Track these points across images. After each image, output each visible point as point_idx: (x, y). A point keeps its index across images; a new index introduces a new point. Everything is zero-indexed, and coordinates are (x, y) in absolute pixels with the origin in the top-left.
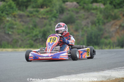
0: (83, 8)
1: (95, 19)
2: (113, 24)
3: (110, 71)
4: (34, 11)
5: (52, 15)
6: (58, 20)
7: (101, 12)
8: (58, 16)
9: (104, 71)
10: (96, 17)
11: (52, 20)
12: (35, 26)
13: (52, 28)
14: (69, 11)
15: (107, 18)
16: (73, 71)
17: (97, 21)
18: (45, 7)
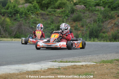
0: (89, 10)
1: (97, 18)
2: (109, 22)
4: (52, 11)
5: (65, 14)
7: (101, 13)
8: (70, 15)
10: (97, 17)
11: (65, 18)
12: (52, 22)
14: (78, 11)
17: (98, 20)
18: (61, 8)
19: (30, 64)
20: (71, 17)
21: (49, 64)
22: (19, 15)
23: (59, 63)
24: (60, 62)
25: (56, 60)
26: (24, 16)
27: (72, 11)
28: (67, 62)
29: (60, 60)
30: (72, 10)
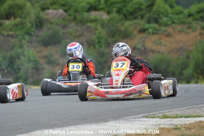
0: (75, 19)
1: (94, 38)
3: (117, 121)
5: (24, 30)
6: (34, 38)
7: (103, 26)
8: (34, 32)
9: (107, 121)
10: (95, 34)
11: (24, 39)
13: (23, 51)
14: (51, 23)
15: (113, 36)
16: (57, 122)
17: (97, 40)
18: (12, 18)
24: (163, 118)
27: (38, 24)
30: (38, 20)
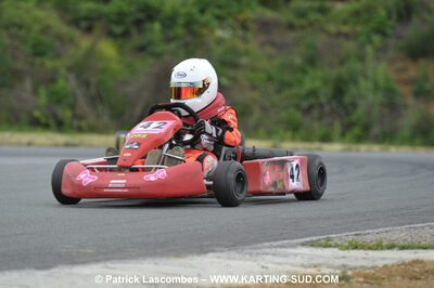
19: (211, 255)
20: (399, 37)
21: (296, 255)
22: (157, 26)
23: (345, 253)
24: (347, 248)
25: (328, 239)
26: (180, 31)
27: (403, 12)
28: (379, 247)
29: (349, 236)
30: (402, 4)
